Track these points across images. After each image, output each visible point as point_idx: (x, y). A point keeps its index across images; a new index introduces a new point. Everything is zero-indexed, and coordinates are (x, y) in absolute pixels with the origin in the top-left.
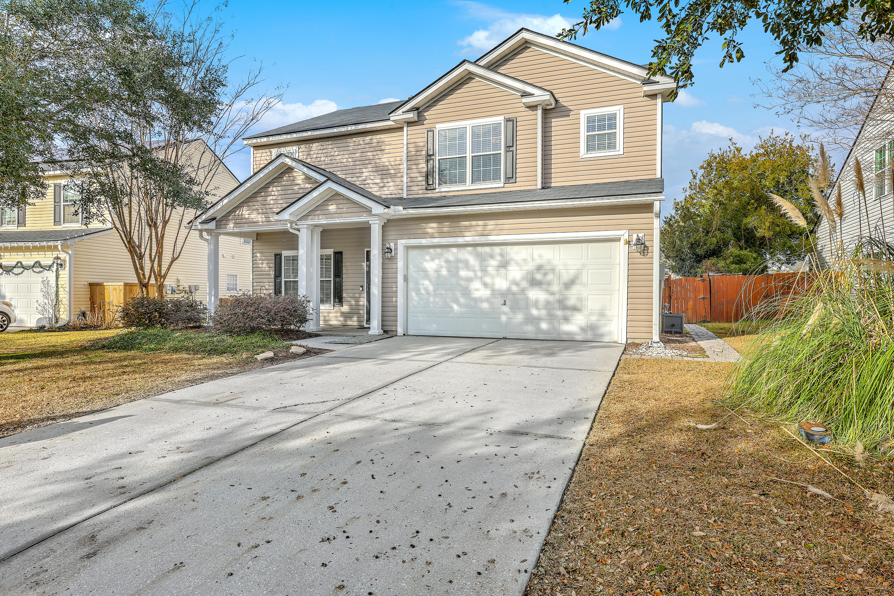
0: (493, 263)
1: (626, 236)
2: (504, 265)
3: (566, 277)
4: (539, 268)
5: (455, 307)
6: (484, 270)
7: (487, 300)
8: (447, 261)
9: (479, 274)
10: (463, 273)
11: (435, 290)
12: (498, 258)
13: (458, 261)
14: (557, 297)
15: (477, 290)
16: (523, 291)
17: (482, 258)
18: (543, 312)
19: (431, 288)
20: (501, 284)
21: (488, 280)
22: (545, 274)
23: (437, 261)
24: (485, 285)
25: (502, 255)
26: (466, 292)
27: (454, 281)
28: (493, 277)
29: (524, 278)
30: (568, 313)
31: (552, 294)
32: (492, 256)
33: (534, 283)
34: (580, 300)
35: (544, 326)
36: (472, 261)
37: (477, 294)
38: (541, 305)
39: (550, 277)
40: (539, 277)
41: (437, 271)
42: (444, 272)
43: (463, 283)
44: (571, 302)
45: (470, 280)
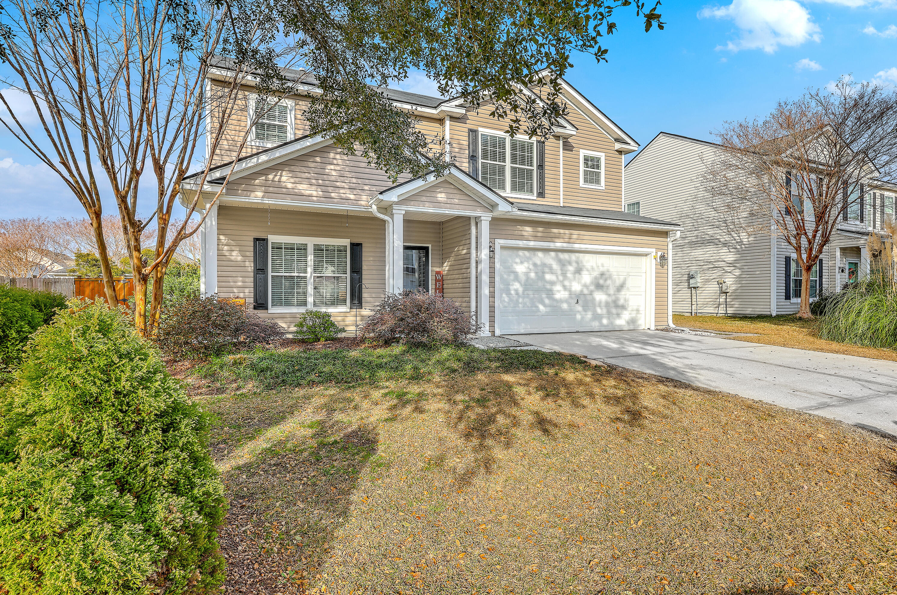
0: (571, 268)
1: (654, 254)
2: (579, 271)
3: (618, 283)
4: (602, 274)
5: (541, 307)
6: (564, 274)
7: (566, 301)
8: (535, 265)
9: (561, 278)
10: (548, 277)
11: (524, 291)
12: (574, 264)
13: (544, 265)
14: (613, 298)
15: (559, 291)
16: (591, 293)
17: (563, 264)
18: (604, 311)
19: (521, 290)
20: (576, 287)
21: (567, 283)
22: (606, 280)
23: (526, 264)
24: (565, 287)
25: (577, 262)
26: (550, 293)
27: (540, 284)
28: (570, 281)
29: (592, 283)
30: (620, 311)
31: (609, 295)
32: (570, 263)
33: (599, 287)
34: (626, 300)
35: (605, 321)
36: (555, 266)
37: (558, 296)
38: (603, 304)
39: (609, 282)
40: (601, 282)
41: (527, 274)
42: (533, 275)
43: (548, 287)
44: (621, 302)
45: (553, 283)
